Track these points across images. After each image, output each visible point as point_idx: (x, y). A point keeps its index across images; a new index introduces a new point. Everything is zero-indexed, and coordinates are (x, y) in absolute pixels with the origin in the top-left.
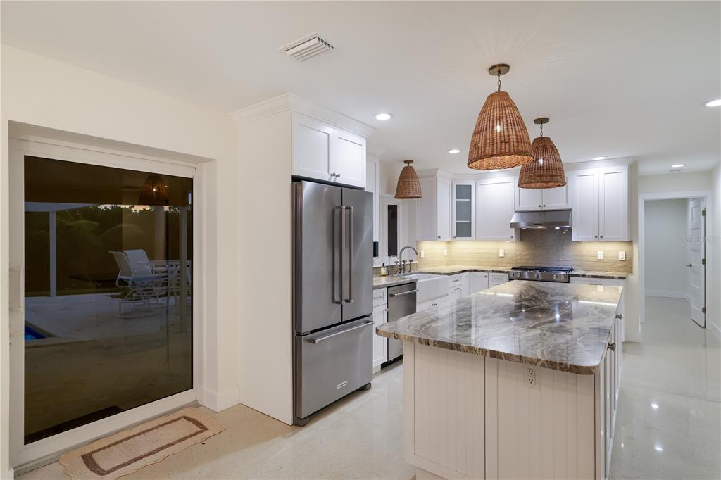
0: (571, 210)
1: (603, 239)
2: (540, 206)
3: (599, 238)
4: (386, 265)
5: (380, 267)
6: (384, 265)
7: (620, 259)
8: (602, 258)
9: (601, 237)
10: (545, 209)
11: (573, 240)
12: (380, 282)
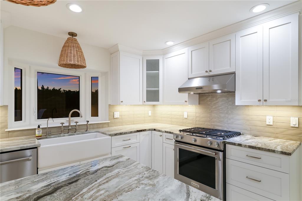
0: (234, 73)
1: (267, 103)
2: (207, 72)
3: (263, 102)
4: (41, 127)
5: (35, 129)
6: (39, 127)
7: (292, 125)
8: (271, 124)
9: (266, 101)
10: (211, 74)
11: (236, 104)
12: (35, 142)
